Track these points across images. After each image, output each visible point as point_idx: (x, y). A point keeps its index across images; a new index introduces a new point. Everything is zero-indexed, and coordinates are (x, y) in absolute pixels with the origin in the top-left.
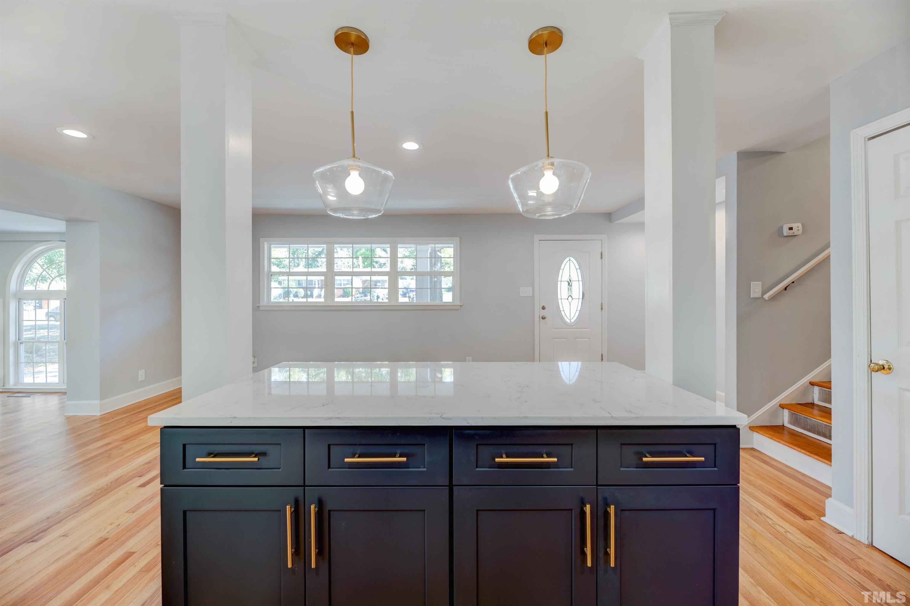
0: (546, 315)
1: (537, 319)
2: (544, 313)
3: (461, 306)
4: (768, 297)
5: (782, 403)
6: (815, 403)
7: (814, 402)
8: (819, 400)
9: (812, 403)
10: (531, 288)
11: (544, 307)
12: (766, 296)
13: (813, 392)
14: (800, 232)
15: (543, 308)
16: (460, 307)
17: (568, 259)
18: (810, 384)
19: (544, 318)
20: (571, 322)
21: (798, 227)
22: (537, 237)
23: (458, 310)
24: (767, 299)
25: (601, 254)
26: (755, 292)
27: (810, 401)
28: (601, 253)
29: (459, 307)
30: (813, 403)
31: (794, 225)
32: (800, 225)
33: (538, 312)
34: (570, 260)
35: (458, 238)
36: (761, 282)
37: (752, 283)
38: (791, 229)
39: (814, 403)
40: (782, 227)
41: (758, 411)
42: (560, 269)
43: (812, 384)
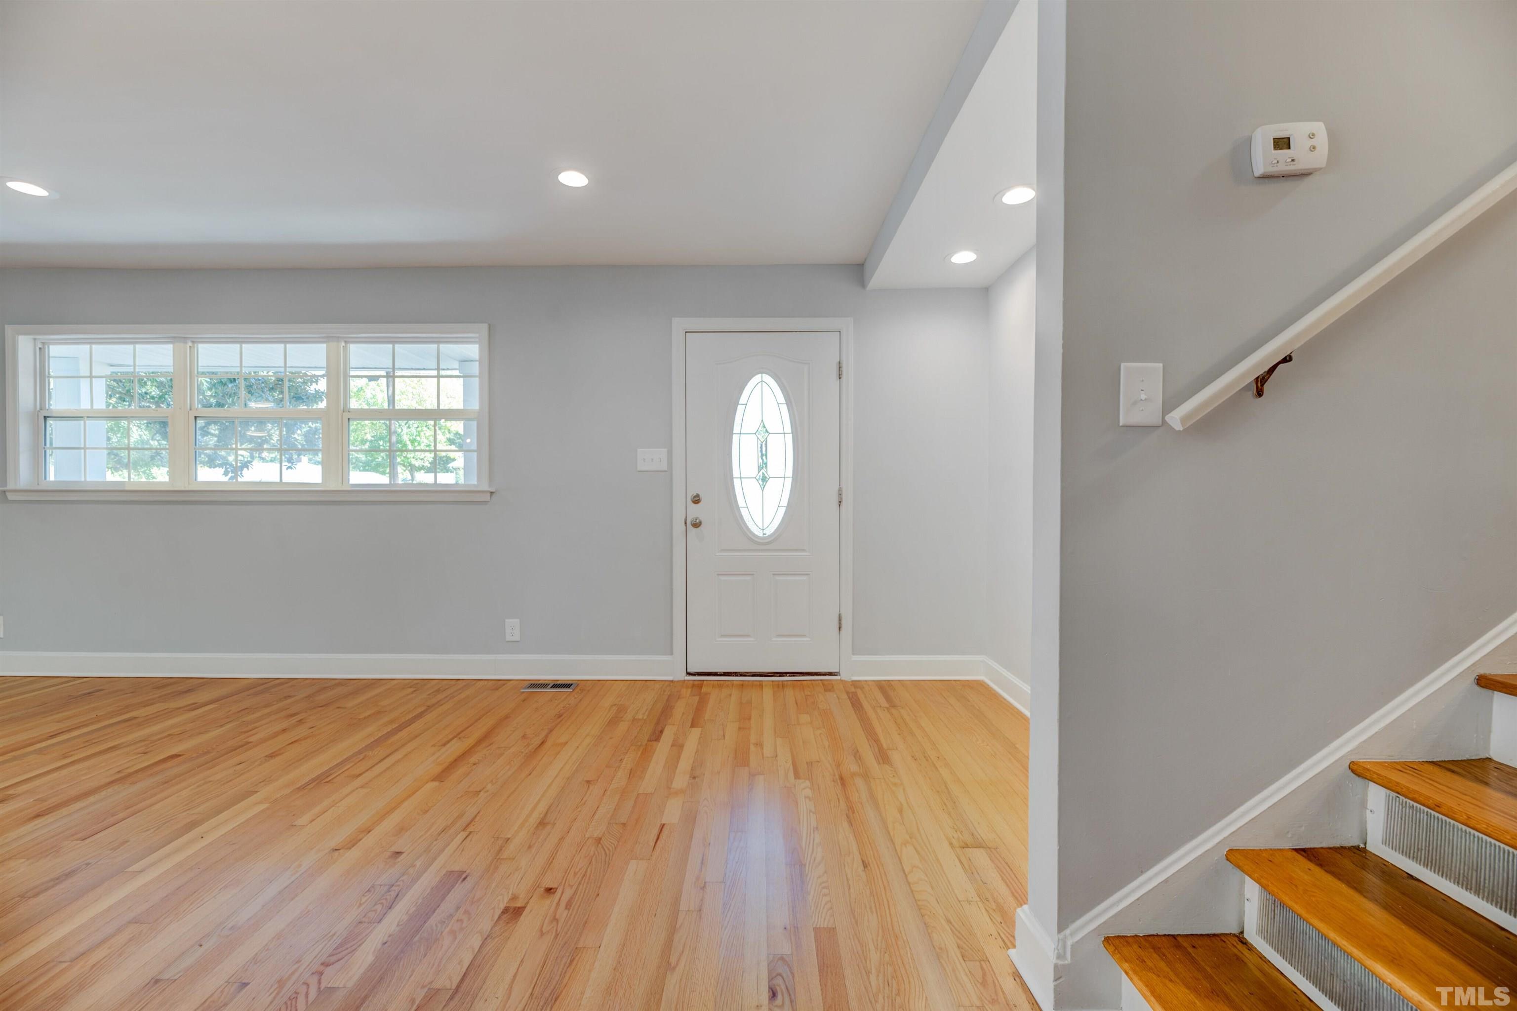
0: (702, 518)
1: (678, 527)
2: (695, 511)
3: (492, 493)
4: (1183, 420)
5: (1241, 844)
6: (1369, 848)
7: (1365, 844)
8: (1384, 842)
9: (1357, 848)
10: (665, 450)
11: (698, 496)
12: (1176, 418)
13: (1363, 804)
14: (1320, 158)
15: (696, 500)
16: (491, 496)
17: (758, 378)
18: (1353, 771)
19: (697, 525)
20: (764, 534)
21: (1312, 136)
22: (679, 324)
23: (485, 503)
24: (1178, 427)
25: (838, 367)
26: (1135, 403)
27: (1352, 839)
28: (840, 363)
29: (487, 497)
30: (1362, 846)
31: (1297, 131)
32: (1319, 128)
33: (680, 509)
34: (762, 381)
35: (485, 327)
36: (1161, 365)
37: (1123, 365)
38: (1282, 143)
39: (1364, 850)
40: (1249, 141)
41: (1142, 872)
42: (738, 404)
43: (1358, 770)
